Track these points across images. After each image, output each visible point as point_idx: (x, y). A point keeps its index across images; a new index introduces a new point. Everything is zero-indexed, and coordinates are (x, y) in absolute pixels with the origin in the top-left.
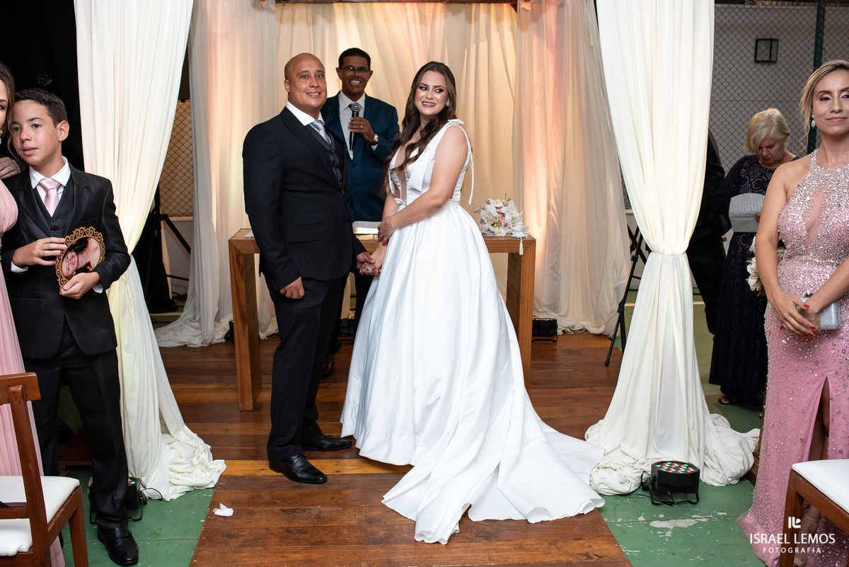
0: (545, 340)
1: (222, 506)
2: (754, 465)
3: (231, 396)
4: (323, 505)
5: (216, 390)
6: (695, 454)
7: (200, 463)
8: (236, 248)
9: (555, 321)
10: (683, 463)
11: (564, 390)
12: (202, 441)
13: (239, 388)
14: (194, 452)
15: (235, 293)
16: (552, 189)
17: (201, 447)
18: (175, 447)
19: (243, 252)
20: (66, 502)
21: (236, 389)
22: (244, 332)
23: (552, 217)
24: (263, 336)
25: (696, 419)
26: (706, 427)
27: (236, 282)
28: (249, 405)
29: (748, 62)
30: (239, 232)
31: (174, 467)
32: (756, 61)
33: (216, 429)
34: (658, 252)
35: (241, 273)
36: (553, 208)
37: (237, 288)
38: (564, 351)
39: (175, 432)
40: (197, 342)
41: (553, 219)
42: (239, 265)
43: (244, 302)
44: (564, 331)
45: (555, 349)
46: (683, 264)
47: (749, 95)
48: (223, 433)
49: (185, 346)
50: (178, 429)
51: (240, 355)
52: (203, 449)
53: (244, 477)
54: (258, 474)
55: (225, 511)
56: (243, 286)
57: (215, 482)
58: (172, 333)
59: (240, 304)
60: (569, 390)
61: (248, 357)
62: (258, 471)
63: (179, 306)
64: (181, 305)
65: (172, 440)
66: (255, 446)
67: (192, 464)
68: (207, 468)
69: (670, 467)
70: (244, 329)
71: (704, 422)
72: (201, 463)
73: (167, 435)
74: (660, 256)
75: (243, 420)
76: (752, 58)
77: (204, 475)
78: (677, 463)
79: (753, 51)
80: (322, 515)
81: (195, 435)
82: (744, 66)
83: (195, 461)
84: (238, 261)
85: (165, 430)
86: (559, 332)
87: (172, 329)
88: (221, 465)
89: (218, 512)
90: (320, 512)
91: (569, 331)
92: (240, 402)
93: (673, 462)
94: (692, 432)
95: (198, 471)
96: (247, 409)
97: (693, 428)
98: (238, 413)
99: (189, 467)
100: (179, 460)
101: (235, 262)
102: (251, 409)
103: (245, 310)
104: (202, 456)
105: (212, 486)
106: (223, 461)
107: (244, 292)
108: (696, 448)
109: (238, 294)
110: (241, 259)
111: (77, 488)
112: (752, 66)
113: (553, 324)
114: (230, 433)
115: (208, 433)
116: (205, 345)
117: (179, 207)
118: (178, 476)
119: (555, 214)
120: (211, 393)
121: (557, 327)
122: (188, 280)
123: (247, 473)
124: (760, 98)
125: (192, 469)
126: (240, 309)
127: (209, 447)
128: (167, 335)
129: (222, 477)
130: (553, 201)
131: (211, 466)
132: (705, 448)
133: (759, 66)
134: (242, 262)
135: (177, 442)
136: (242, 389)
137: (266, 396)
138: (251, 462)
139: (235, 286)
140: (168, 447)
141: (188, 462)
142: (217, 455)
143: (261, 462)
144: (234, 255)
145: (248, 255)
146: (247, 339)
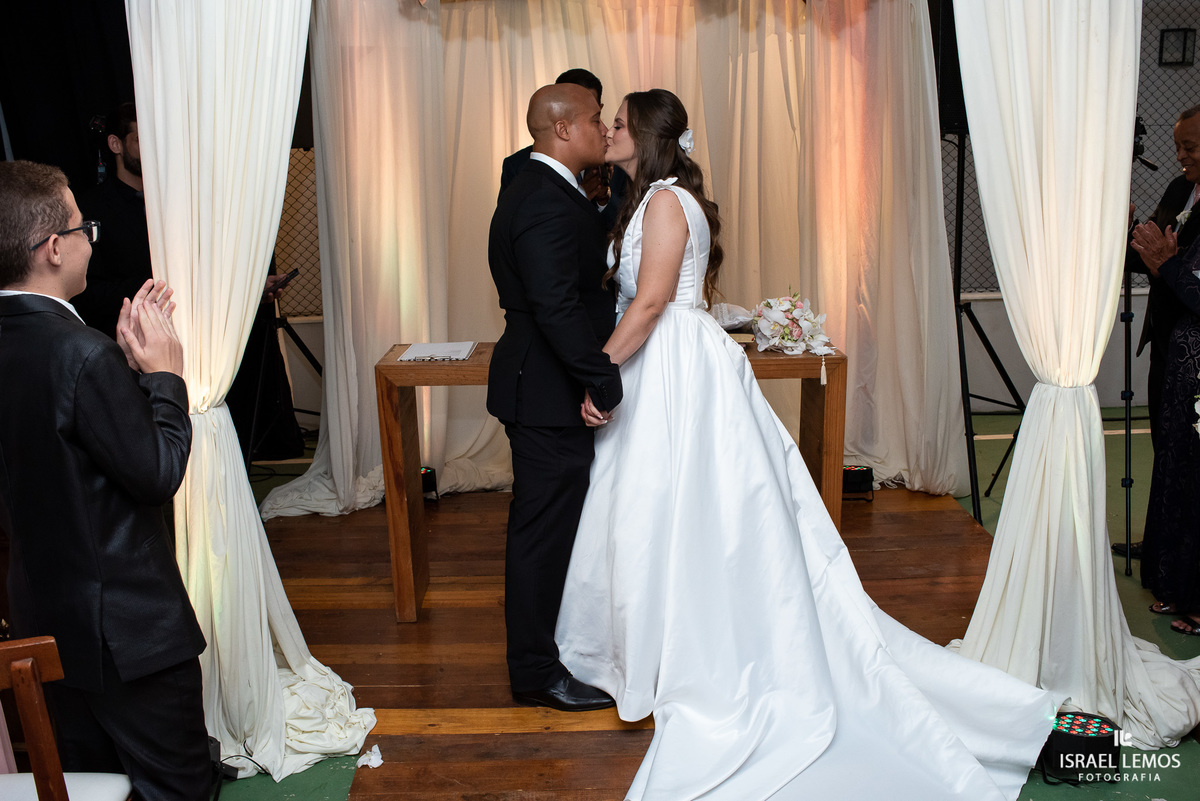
0: (855, 499)
3: (381, 597)
4: (527, 787)
5: (363, 587)
6: (1108, 699)
7: (336, 716)
8: (386, 378)
9: (869, 471)
10: (1092, 717)
11: (890, 583)
12: (338, 679)
13: (396, 588)
14: (327, 698)
15: (386, 446)
16: (862, 270)
17: (338, 689)
18: (298, 691)
19: (398, 384)
21: (390, 587)
22: (401, 504)
23: (863, 312)
25: (1110, 644)
26: (1127, 656)
27: (388, 430)
28: (410, 614)
30: (391, 350)
31: (298, 723)
32: (1161, 63)
33: (360, 654)
34: (1050, 383)
35: (396, 415)
36: (863, 299)
37: (390, 438)
38: (885, 517)
39: (297, 666)
40: (332, 509)
41: (864, 315)
42: (391, 402)
43: (400, 459)
44: (882, 484)
45: (870, 514)
46: (1091, 401)
48: (372, 662)
49: (316, 515)
50: (302, 664)
51: (396, 540)
52: (340, 689)
53: (402, 737)
54: (425, 733)
56: (398, 435)
57: (360, 746)
58: (296, 495)
59: (394, 463)
60: (897, 582)
61: (408, 541)
62: (425, 727)
63: (308, 449)
64: (312, 446)
65: (292, 679)
66: (420, 682)
67: (324, 718)
68: (347, 722)
69: (1072, 724)
70: (402, 500)
71: (1123, 647)
72: (339, 715)
73: (285, 672)
74: (1052, 389)
75: (403, 640)
76: (1158, 60)
77: (342, 735)
78: (1084, 715)
81: (328, 670)
83: (329, 713)
84: (389, 396)
85: (283, 663)
86: (876, 485)
87: (296, 489)
88: (367, 718)
91: (890, 483)
92: (397, 609)
93: (1076, 714)
94: (1103, 665)
95: (333, 729)
96: (408, 619)
97: (1106, 658)
98: (395, 627)
99: (320, 724)
100: (303, 712)
101: (386, 400)
102: (415, 620)
103: (402, 472)
104: (339, 703)
105: (355, 751)
106: (371, 711)
107: (400, 445)
108: (1109, 687)
109: (391, 447)
110: (396, 395)
113: (867, 475)
114: (381, 661)
115: (348, 661)
116: (345, 513)
117: (305, 303)
118: (302, 737)
119: (866, 305)
120: (352, 593)
121: (872, 479)
122: (318, 414)
123: (409, 731)
125: (325, 725)
126: (394, 469)
127: (350, 687)
128: (289, 499)
129: (369, 738)
130: (864, 287)
131: (354, 719)
132: (1125, 688)
133: (1167, 70)
134: (395, 399)
135: (301, 683)
136: (399, 589)
137: (436, 597)
138: (414, 712)
139: (386, 436)
140: (286, 692)
141: (317, 715)
142: (362, 700)
143: (429, 712)
144: (384, 389)
145: (405, 387)
146: (406, 515)
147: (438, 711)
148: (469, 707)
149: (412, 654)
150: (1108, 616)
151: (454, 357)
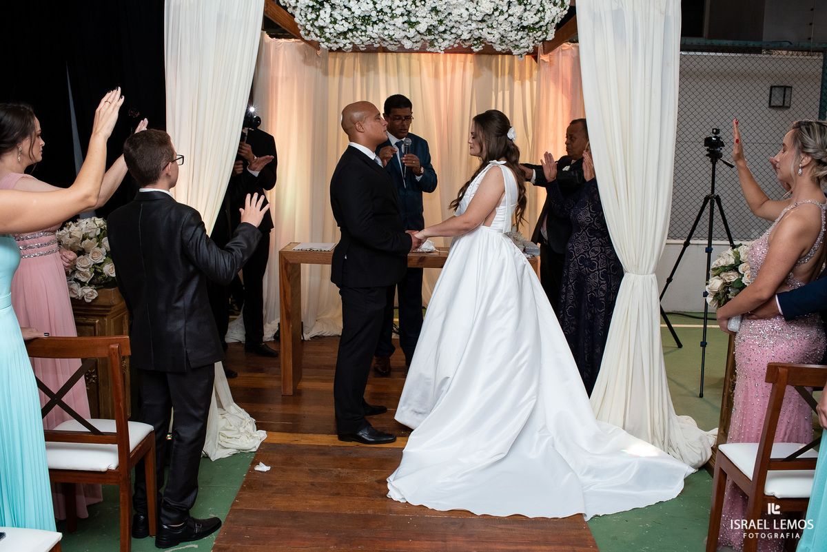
1: (261, 464)
2: (711, 457)
3: (275, 384)
4: (343, 468)
7: (245, 432)
8: (285, 259)
12: (248, 415)
13: (282, 379)
14: (241, 423)
15: (282, 295)
17: (247, 419)
18: (227, 417)
19: (291, 262)
20: (143, 440)
21: (279, 379)
22: (288, 329)
24: (307, 337)
25: (661, 415)
26: (671, 425)
27: (284, 286)
28: (290, 391)
29: (763, 108)
30: (289, 245)
31: (224, 432)
32: (770, 106)
33: (262, 408)
34: (632, 272)
35: (289, 279)
37: (285, 292)
39: (227, 406)
42: (287, 272)
43: (289, 303)
47: (764, 138)
48: (267, 411)
50: (229, 405)
51: (284, 347)
52: (249, 422)
53: (280, 444)
54: (292, 443)
55: (262, 468)
56: (289, 290)
57: (257, 447)
59: (286, 305)
61: (291, 350)
62: (293, 441)
65: (223, 412)
66: (293, 422)
67: (239, 431)
68: (251, 436)
70: (289, 326)
71: (669, 419)
72: (247, 432)
73: (221, 409)
74: (632, 275)
75: (284, 403)
76: (767, 105)
77: (248, 441)
79: (767, 98)
80: (341, 475)
81: (243, 410)
82: (760, 111)
83: (242, 430)
84: (286, 268)
85: (219, 405)
88: (262, 435)
89: (258, 468)
90: (340, 472)
92: (282, 389)
94: (657, 427)
95: (244, 438)
96: (288, 394)
97: (659, 423)
98: (280, 397)
99: (237, 434)
100: (228, 427)
101: (284, 269)
102: (292, 394)
103: (290, 310)
104: (248, 426)
105: (254, 450)
106: (264, 432)
107: (290, 294)
108: (661, 440)
109: (285, 296)
110: (289, 267)
111: (151, 433)
112: (767, 112)
114: (273, 412)
115: (253, 411)
118: (227, 440)
123: (284, 442)
124: (773, 142)
125: (239, 435)
126: (286, 309)
127: (255, 420)
129: (262, 444)
131: (255, 435)
132: (669, 440)
133: (773, 111)
134: (289, 270)
135: (228, 414)
136: (284, 376)
137: (305, 385)
138: (288, 434)
139: (282, 290)
140: (220, 417)
141: (236, 429)
142: (259, 426)
143: (295, 434)
144: (283, 264)
145: (295, 264)
146: (291, 336)
147: (300, 435)
148: (317, 433)
149: (290, 409)
150: (660, 401)
151: (323, 249)
